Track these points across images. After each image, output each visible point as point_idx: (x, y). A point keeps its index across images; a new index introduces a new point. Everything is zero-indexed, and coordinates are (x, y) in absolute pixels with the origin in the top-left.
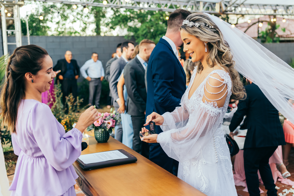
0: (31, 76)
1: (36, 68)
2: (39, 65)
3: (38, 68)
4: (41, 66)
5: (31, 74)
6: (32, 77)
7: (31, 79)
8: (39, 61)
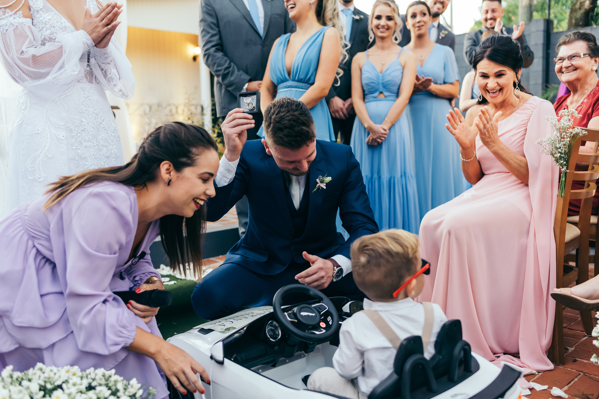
0: (170, 172)
1: (184, 160)
2: (192, 156)
3: (189, 161)
4: (195, 160)
5: (172, 168)
6: (172, 173)
7: (168, 176)
8: (194, 150)
